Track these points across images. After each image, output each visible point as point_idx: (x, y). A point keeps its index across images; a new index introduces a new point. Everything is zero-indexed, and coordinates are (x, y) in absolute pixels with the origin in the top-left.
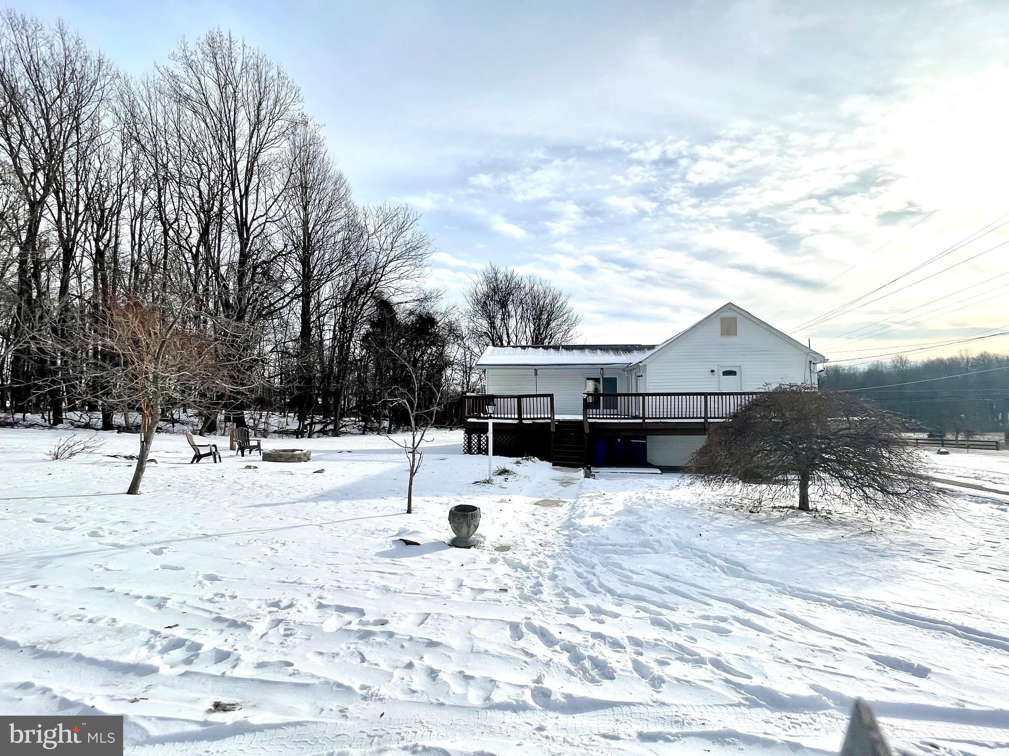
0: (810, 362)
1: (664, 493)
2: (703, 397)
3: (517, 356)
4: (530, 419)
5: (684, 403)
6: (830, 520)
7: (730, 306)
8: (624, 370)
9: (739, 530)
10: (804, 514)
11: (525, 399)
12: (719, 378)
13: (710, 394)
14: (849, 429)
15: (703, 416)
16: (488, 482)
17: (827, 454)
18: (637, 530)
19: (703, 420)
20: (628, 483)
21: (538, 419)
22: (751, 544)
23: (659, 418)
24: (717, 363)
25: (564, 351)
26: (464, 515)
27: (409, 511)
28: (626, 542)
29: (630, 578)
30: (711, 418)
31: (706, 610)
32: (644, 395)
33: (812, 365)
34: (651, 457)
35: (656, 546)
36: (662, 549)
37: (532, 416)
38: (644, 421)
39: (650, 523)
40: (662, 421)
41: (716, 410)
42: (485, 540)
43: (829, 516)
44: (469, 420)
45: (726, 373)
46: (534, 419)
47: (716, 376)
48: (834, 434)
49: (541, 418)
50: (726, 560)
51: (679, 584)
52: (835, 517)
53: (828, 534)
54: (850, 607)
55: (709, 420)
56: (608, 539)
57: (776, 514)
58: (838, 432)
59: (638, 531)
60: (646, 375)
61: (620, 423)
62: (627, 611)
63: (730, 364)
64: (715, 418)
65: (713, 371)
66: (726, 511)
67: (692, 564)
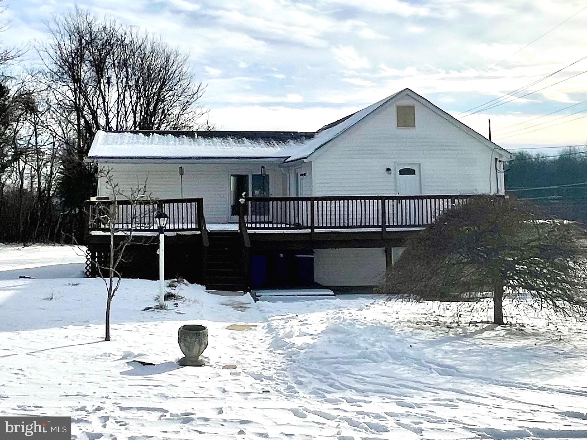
0: (496, 159)
1: (356, 314)
2: (380, 201)
3: (141, 146)
4: (174, 230)
5: (359, 208)
6: (523, 332)
7: (407, 92)
8: (280, 166)
9: (443, 341)
10: (499, 327)
11: (167, 205)
12: (395, 178)
13: (389, 198)
14: (539, 239)
15: (380, 224)
16: (161, 307)
17: (519, 264)
18: (351, 345)
19: (380, 230)
20: (312, 304)
21: (183, 230)
22: (455, 352)
23: (331, 227)
24: (394, 160)
25: (201, 140)
26: (196, 334)
27: (107, 338)
28: (345, 355)
29: (365, 380)
30: (389, 226)
31: (436, 396)
32: (312, 199)
33: (498, 162)
34: (319, 276)
35: (375, 357)
36: (379, 359)
37: (176, 227)
38: (313, 231)
39: (362, 338)
40: (334, 230)
41: (395, 216)
42: (209, 360)
43: (523, 328)
44: (94, 233)
45: (403, 172)
46: (179, 230)
47: (392, 175)
48: (525, 245)
49: (187, 230)
50: (439, 365)
51: (406, 381)
52: (528, 329)
53: (522, 343)
54: (542, 389)
55: (388, 229)
56: (326, 353)
57: (473, 329)
58: (529, 243)
59: (353, 346)
60: (311, 173)
61: (284, 234)
62: (375, 399)
63: (409, 160)
64: (393, 226)
65: (388, 169)
66: (423, 327)
67: (411, 368)
